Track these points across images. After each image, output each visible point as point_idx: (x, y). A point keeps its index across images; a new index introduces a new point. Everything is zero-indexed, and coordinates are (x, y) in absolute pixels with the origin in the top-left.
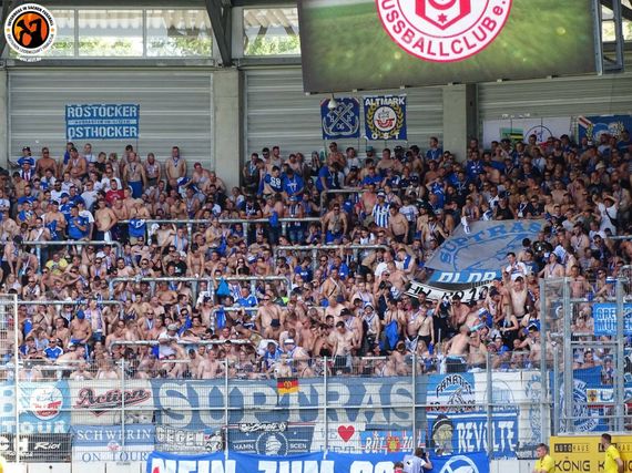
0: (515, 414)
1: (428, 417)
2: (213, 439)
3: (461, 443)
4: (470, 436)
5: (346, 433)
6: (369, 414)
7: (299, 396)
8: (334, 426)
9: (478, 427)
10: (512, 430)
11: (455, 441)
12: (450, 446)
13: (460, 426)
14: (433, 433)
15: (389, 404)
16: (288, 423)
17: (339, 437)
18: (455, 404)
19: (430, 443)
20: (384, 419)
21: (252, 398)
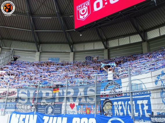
0: (148, 96)
1: (101, 99)
2: (32, 107)
3: (116, 111)
4: (120, 108)
5: (72, 106)
6: (80, 99)
7: (59, 93)
8: (68, 103)
9: (125, 103)
10: (147, 105)
11: (113, 110)
12: (111, 112)
13: (115, 103)
14: (103, 106)
15: (87, 95)
16: (55, 102)
17: (70, 108)
18: (113, 93)
19: (102, 111)
20: (85, 101)
21: (45, 94)
